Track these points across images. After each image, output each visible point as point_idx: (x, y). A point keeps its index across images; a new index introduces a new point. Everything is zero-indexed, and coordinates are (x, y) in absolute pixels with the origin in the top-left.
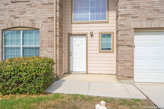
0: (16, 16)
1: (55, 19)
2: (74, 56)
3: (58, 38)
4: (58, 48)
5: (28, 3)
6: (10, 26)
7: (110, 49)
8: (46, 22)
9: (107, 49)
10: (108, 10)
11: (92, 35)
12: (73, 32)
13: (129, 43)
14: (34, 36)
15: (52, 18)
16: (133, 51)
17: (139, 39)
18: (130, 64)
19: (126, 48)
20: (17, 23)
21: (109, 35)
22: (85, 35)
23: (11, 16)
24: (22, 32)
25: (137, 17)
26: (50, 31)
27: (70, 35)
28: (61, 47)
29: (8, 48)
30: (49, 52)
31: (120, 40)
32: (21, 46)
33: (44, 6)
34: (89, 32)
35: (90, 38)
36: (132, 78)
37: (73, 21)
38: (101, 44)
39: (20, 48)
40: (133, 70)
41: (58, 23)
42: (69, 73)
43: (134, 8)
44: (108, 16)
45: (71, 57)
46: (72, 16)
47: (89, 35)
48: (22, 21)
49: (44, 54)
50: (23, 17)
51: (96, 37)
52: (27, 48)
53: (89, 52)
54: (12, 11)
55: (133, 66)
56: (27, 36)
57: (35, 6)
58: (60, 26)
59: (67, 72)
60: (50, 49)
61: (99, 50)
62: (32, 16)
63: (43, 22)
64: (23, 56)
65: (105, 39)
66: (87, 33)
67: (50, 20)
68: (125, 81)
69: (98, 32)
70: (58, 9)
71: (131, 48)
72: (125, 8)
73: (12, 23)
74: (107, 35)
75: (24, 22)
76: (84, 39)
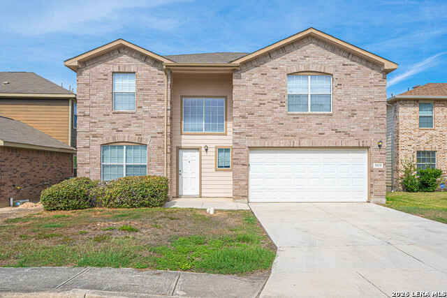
0: (119, 129)
1: (165, 134)
2: (184, 175)
3: (169, 155)
4: (169, 167)
5: (133, 115)
6: (111, 141)
7: (229, 167)
8: (155, 137)
9: (225, 167)
10: (226, 120)
11: (206, 150)
12: (183, 145)
13: (243, 162)
14: (139, 151)
15: (162, 133)
16: (248, 170)
17: (254, 157)
18: (245, 183)
19: (240, 167)
20: (120, 137)
21: (227, 150)
22: (198, 149)
23: (113, 129)
24: (125, 147)
25: (251, 136)
26: (159, 148)
27: (179, 148)
28: (171, 165)
29: (108, 166)
30: (159, 171)
31: (235, 159)
32: (124, 164)
33: (152, 119)
34: (203, 146)
35: (204, 153)
36: (247, 197)
37: (183, 131)
38: (218, 160)
39: (122, 166)
40: (247, 189)
41: (169, 139)
42: (178, 197)
43: (249, 126)
44: (226, 127)
45: (180, 176)
46: (181, 125)
47: (203, 150)
48: (127, 135)
49: (152, 173)
50: (128, 131)
51: (212, 152)
52: (130, 166)
53: (203, 162)
54: (114, 123)
55: (247, 185)
56: (131, 151)
57: (142, 119)
58: (171, 142)
59: (175, 196)
60: (159, 167)
61: (216, 168)
62: (139, 130)
63: (152, 137)
64: (126, 175)
65: (222, 154)
66: (201, 147)
67: (160, 135)
68: (239, 201)
69: (214, 146)
70: (169, 124)
71: (245, 167)
72: (240, 126)
73: (114, 137)
74: (225, 149)
75: (129, 137)
76: (197, 154)
